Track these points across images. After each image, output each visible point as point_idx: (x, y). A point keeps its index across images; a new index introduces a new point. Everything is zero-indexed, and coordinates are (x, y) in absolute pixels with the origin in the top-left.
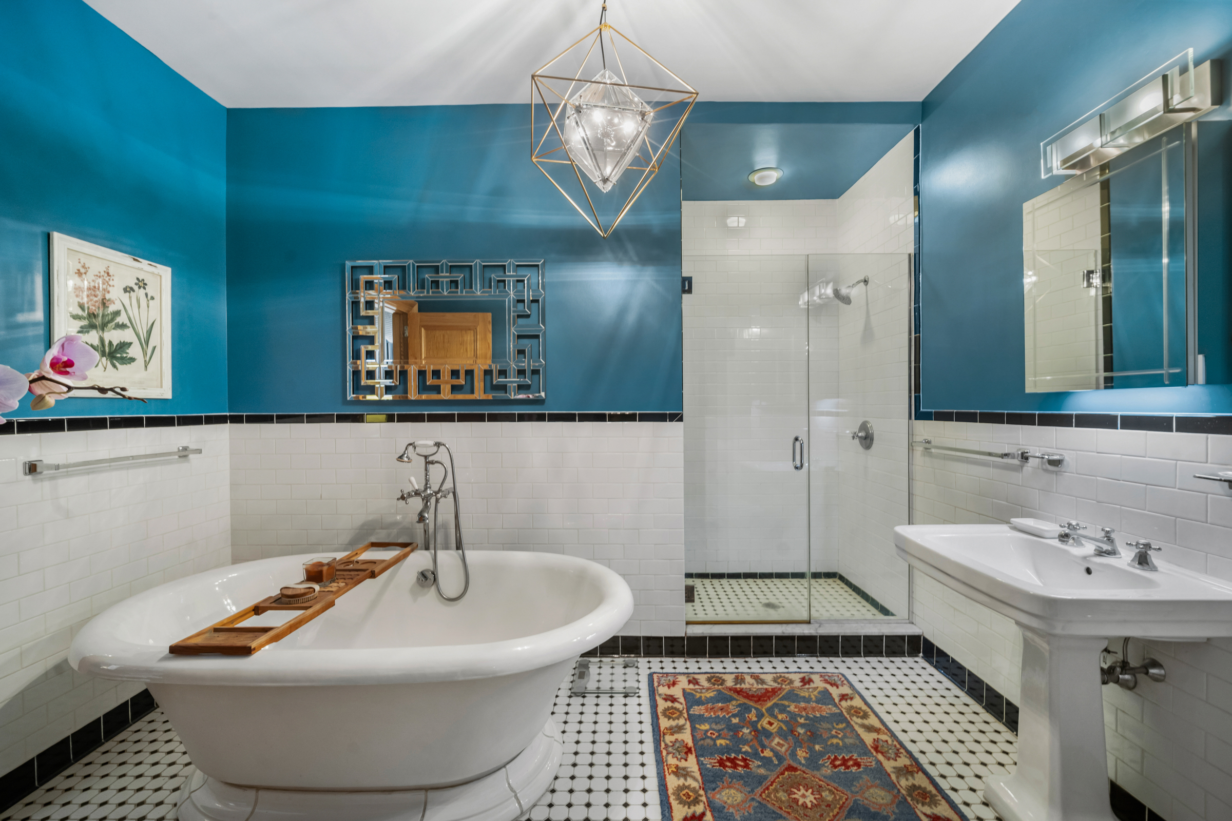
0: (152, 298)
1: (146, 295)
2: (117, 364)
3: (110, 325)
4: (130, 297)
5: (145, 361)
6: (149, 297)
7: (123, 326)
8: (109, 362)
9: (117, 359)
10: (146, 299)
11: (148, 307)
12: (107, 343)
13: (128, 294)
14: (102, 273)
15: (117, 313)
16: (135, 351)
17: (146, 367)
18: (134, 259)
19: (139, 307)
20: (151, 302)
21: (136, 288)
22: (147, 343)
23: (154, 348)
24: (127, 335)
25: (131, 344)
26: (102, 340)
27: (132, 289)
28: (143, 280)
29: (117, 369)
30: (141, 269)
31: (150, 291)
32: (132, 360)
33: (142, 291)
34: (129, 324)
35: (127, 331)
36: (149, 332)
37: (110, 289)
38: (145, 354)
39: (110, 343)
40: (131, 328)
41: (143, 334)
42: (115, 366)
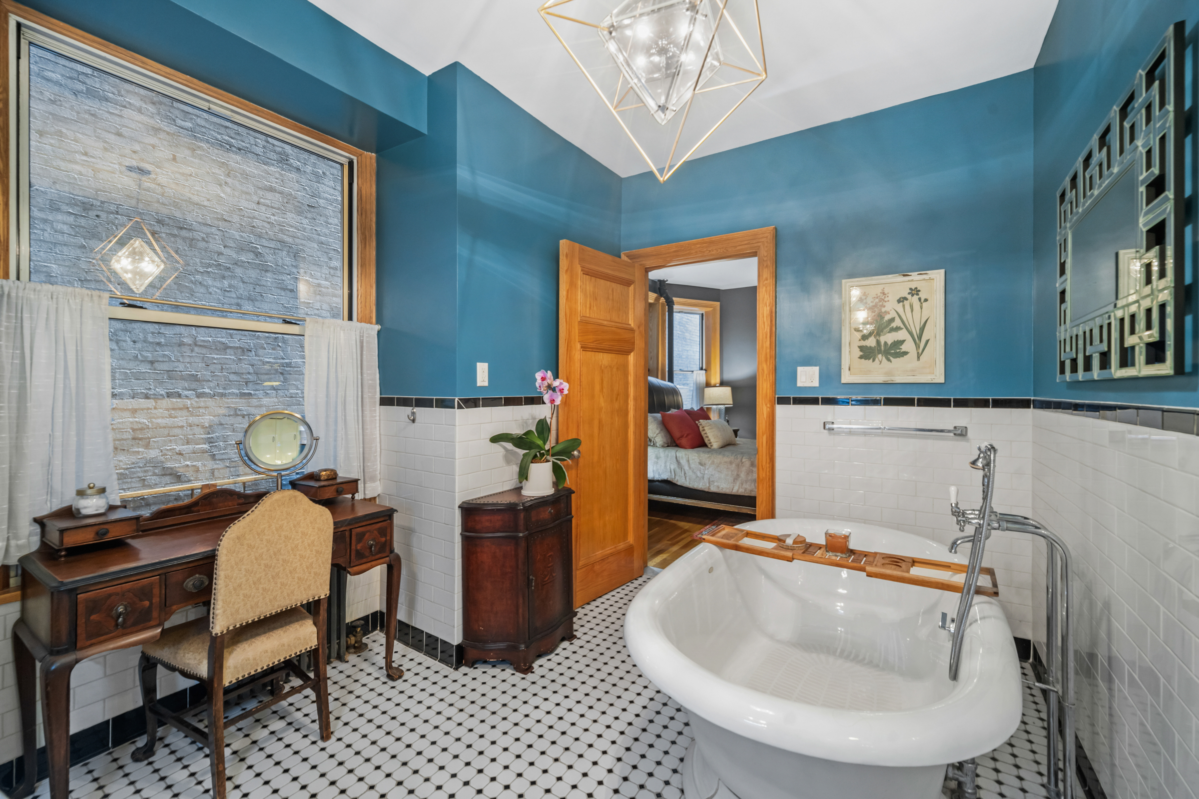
0: (926, 300)
1: (920, 299)
2: (891, 358)
3: (885, 330)
4: (904, 306)
5: (918, 353)
6: (922, 300)
7: (898, 329)
8: (884, 358)
9: (892, 355)
10: (919, 303)
11: (921, 308)
12: (882, 343)
13: (901, 303)
14: (879, 294)
15: (893, 320)
16: (909, 346)
17: (918, 358)
18: (904, 275)
19: (912, 311)
20: (925, 304)
21: (909, 297)
22: (920, 338)
23: (927, 341)
24: (902, 335)
25: (904, 341)
26: (878, 342)
27: (906, 299)
28: (916, 288)
29: (891, 362)
30: (912, 280)
31: (923, 295)
32: (906, 353)
33: (916, 297)
34: (902, 326)
35: (900, 332)
36: (922, 329)
37: (885, 304)
38: (918, 347)
39: (886, 343)
40: (905, 330)
41: (916, 331)
42: (889, 360)
